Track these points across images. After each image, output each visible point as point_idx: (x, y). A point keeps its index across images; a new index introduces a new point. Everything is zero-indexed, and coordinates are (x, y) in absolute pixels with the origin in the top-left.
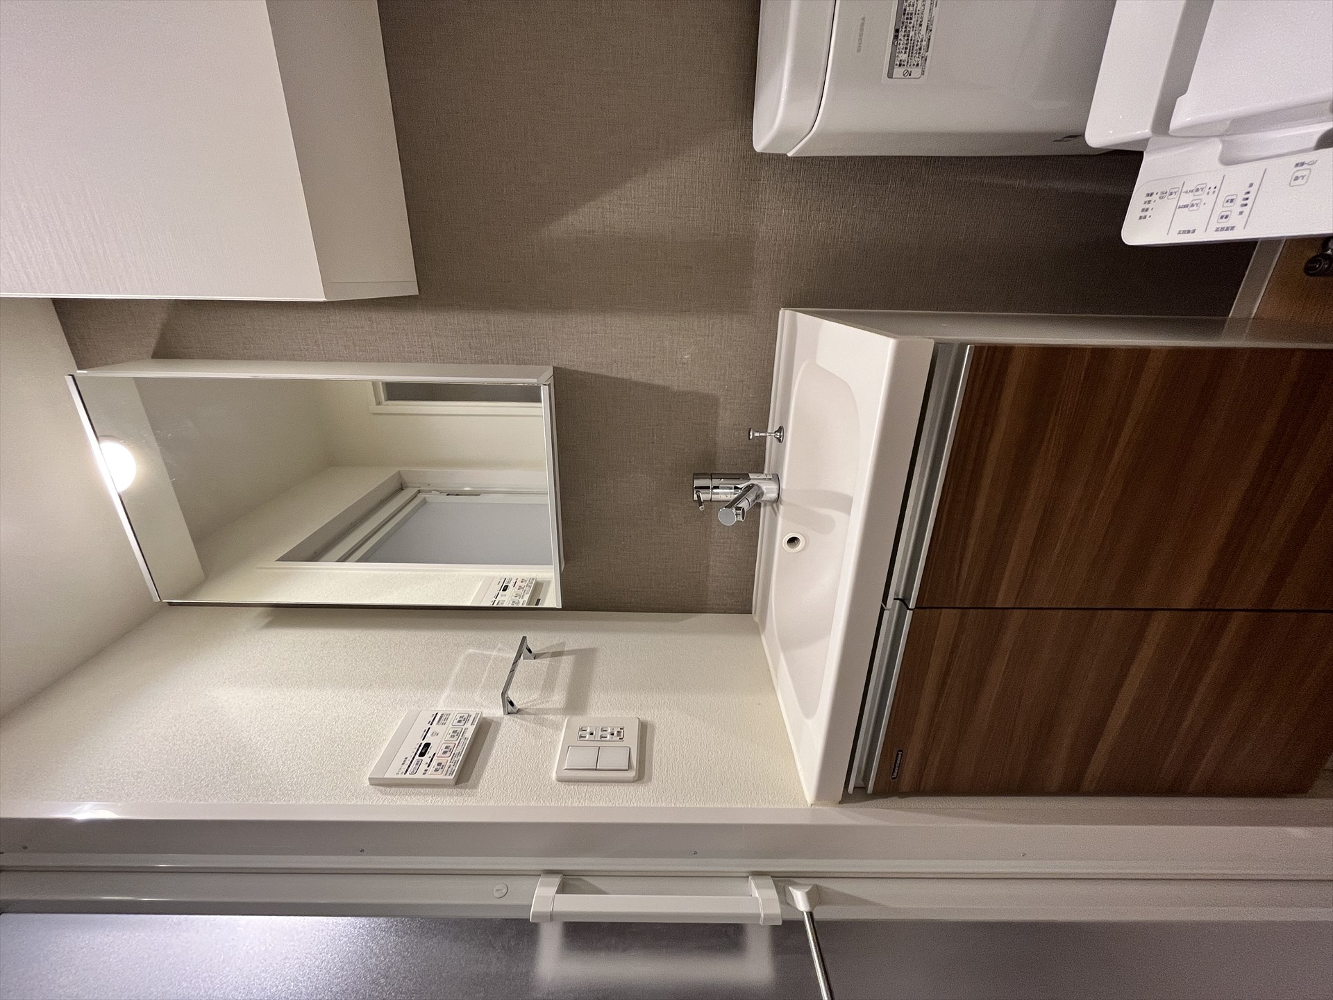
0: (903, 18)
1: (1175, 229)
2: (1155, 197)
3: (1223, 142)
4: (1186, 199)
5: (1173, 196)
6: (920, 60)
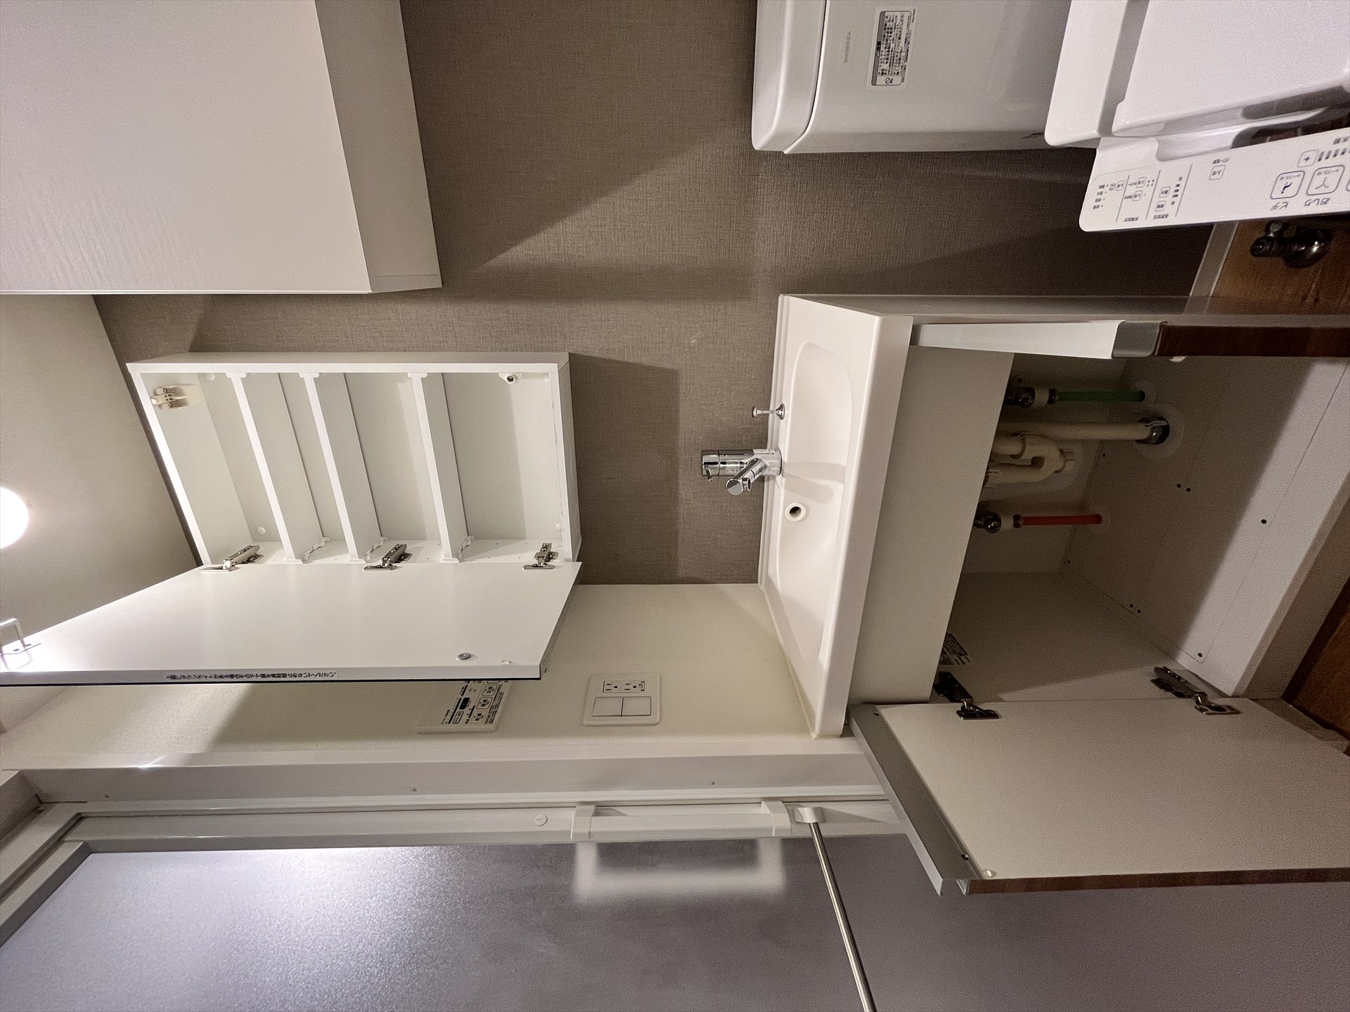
0: (884, 32)
1: (1122, 217)
2: (1106, 189)
3: (1159, 141)
4: (1131, 191)
5: (1121, 188)
6: (899, 69)
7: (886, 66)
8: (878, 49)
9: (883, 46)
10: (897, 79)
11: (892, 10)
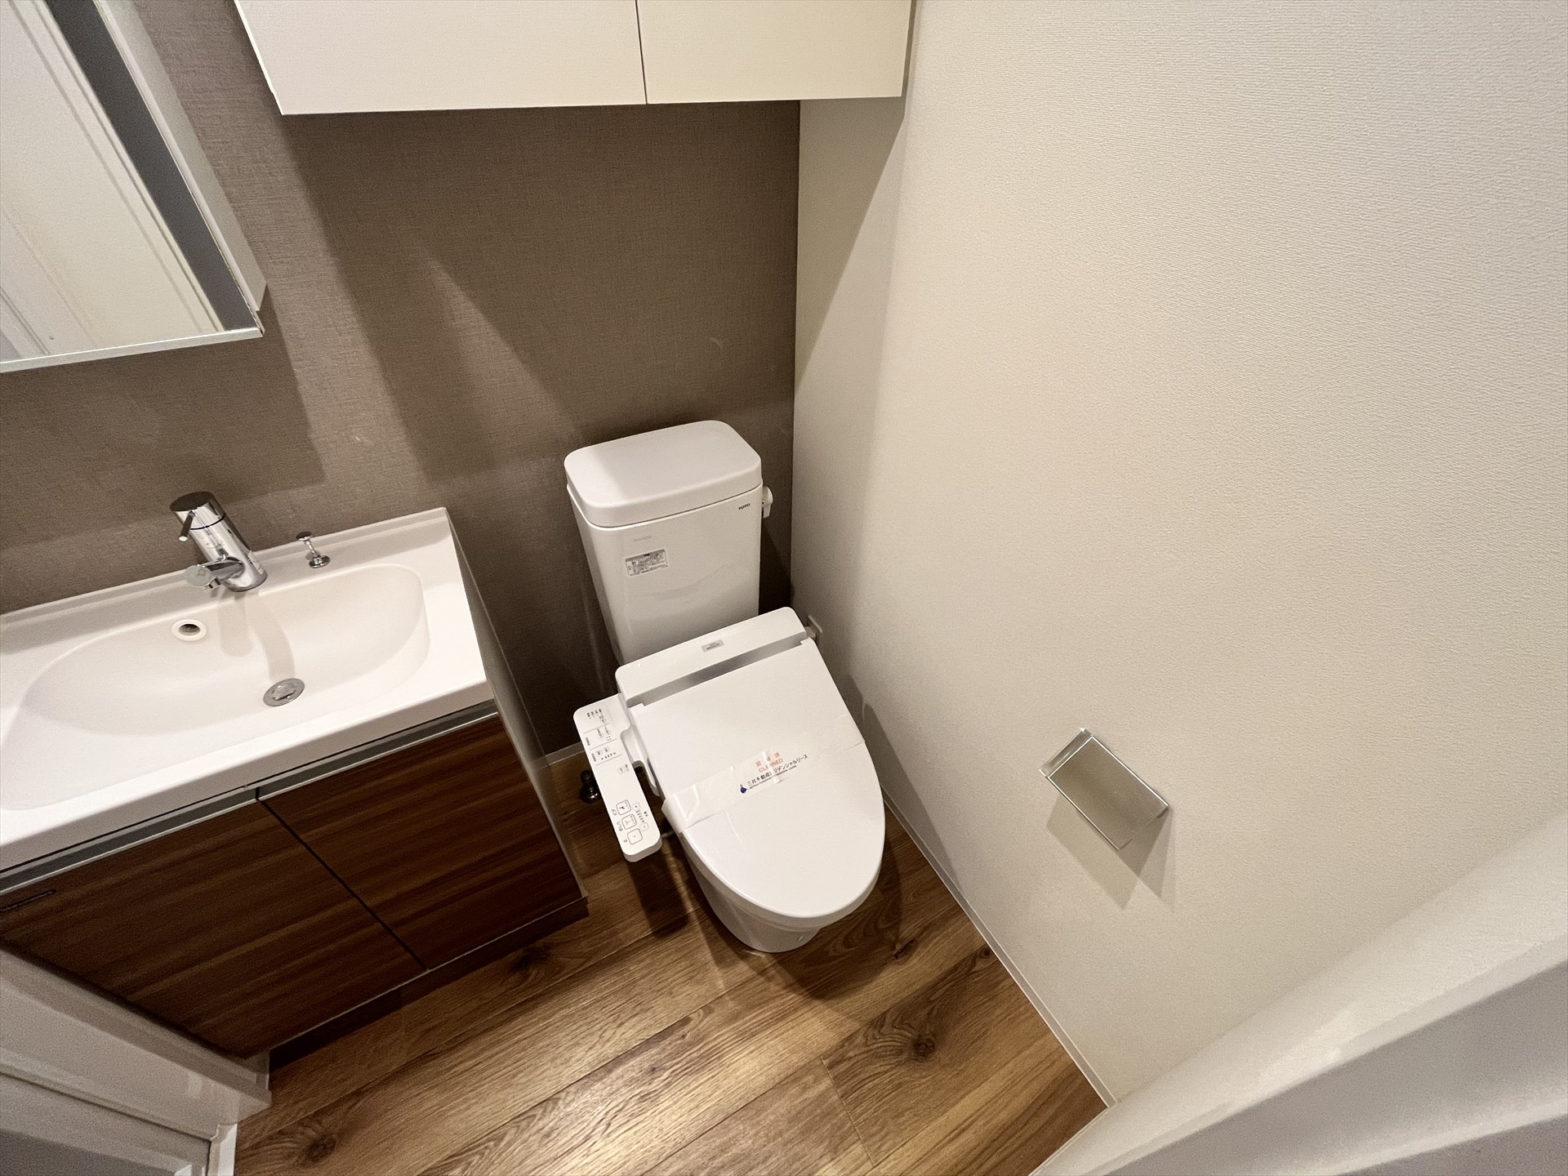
0: (654, 555)
1: (587, 735)
2: (599, 714)
3: (629, 729)
4: (602, 730)
5: (602, 722)
6: (637, 571)
7: (637, 563)
8: (645, 555)
9: (647, 557)
10: (632, 572)
11: (666, 556)
